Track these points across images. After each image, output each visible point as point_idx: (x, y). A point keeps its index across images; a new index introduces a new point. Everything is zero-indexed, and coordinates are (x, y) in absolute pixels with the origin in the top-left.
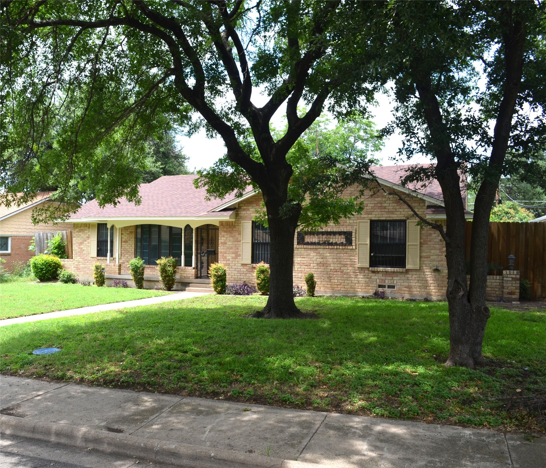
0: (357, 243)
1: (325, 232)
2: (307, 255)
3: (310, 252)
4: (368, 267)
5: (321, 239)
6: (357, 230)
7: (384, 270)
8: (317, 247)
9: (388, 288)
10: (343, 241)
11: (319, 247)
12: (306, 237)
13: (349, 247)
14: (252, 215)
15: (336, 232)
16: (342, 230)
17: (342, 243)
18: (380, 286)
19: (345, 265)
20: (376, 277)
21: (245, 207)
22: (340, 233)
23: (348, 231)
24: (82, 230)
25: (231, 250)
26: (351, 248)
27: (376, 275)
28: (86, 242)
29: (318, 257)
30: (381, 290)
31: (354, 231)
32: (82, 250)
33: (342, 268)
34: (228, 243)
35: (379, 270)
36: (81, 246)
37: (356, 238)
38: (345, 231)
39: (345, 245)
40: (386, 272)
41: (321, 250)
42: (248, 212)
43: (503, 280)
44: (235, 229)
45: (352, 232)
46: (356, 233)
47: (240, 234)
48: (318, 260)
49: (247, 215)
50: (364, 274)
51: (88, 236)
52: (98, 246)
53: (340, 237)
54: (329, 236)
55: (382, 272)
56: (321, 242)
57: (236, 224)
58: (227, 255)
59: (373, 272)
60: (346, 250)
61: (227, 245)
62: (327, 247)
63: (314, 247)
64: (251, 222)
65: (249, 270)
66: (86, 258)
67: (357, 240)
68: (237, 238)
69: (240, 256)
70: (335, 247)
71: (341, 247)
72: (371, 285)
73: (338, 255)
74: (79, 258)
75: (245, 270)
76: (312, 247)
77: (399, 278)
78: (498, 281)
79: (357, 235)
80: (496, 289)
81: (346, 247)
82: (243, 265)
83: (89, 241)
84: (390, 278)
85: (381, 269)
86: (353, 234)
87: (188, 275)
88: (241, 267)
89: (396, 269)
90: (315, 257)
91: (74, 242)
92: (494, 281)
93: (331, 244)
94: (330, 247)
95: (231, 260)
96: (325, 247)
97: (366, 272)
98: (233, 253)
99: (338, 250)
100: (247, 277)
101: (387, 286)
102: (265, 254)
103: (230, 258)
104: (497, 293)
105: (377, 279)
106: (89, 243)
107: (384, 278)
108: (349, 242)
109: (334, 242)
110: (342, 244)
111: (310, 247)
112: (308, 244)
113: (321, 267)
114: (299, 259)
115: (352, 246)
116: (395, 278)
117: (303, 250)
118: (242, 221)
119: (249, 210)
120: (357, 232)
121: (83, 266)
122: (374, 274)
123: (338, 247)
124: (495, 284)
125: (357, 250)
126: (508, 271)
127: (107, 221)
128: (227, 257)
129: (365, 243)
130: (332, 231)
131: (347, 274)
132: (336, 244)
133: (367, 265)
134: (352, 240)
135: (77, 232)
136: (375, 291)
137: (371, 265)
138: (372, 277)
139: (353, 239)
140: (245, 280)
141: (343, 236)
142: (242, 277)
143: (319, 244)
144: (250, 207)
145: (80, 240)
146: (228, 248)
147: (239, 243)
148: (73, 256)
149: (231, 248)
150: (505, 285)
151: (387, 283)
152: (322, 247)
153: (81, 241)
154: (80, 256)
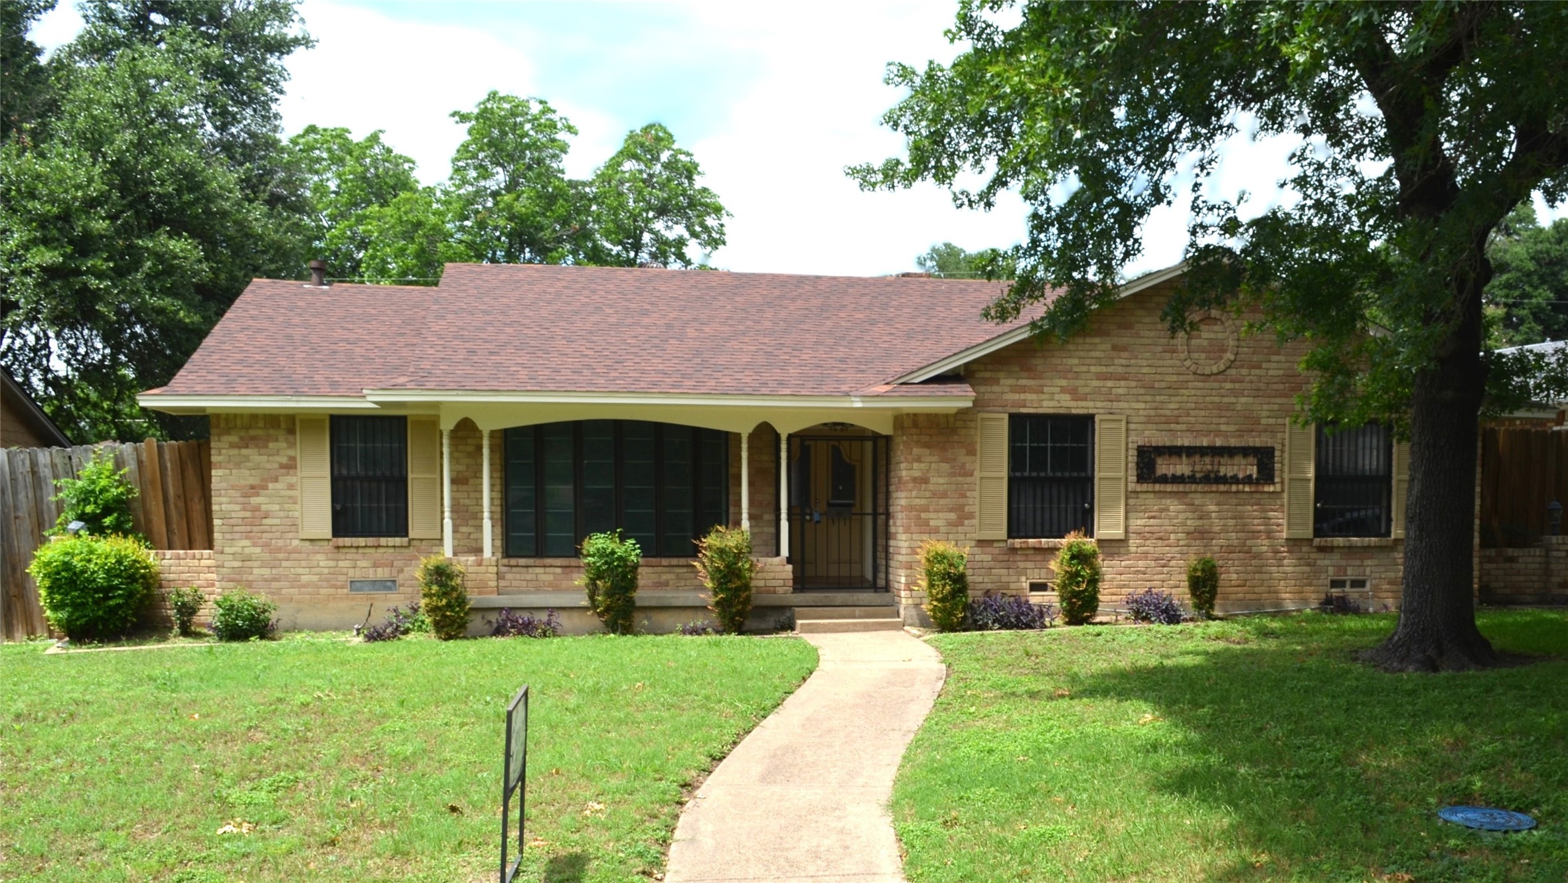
0: (1286, 476)
1: (1208, 448)
2: (1161, 511)
3: (1168, 501)
4: (1311, 536)
5: (1197, 468)
6: (1287, 443)
7: (1347, 544)
8: (1187, 488)
9: (1352, 586)
10: (1253, 471)
11: (1193, 487)
12: (1159, 461)
13: (1267, 489)
14: (1006, 397)
15: (1235, 448)
16: (1251, 444)
17: (1250, 476)
18: (1334, 584)
19: (1255, 534)
20: (1327, 562)
21: (988, 375)
22: (1246, 451)
23: (1264, 445)
24: (254, 438)
25: (942, 502)
26: (1272, 489)
27: (1327, 555)
28: (278, 486)
29: (1189, 515)
30: (1335, 591)
31: (1278, 447)
32: (258, 516)
33: (1249, 543)
34: (933, 480)
35: (1335, 544)
36: (255, 500)
37: (1283, 465)
38: (1258, 445)
39: (1258, 482)
40: (1350, 547)
41: (1198, 495)
42: (996, 389)
43: (1547, 556)
44: (956, 438)
45: (1273, 449)
46: (1282, 451)
47: (971, 452)
48: (1189, 522)
49: (993, 396)
50: (1299, 555)
51: (284, 460)
52: (335, 499)
53: (1243, 461)
54: (1216, 460)
55: (1344, 547)
56: (1198, 475)
57: (959, 424)
58: (932, 515)
59: (1321, 549)
60: (1258, 496)
61: (931, 487)
62: (1214, 488)
63: (1181, 488)
64: (1006, 416)
65: (1001, 557)
66: (280, 543)
67: (1286, 469)
68: (964, 465)
69: (971, 516)
70: (1234, 488)
71: (1247, 489)
72: (1315, 582)
73: (1240, 508)
74: (246, 543)
75: (989, 558)
76: (1175, 488)
77: (1374, 562)
78: (1538, 560)
79: (1286, 455)
80: (1535, 578)
81: (1260, 488)
82: (981, 543)
83: (292, 479)
84: (1358, 562)
85: (1340, 541)
86: (1277, 453)
87: (774, 583)
88: (977, 550)
89: (1366, 540)
90: (1181, 516)
91: (216, 483)
92: (1530, 560)
93: (1224, 480)
94: (1222, 488)
95: (943, 529)
96: (1207, 488)
97: (1305, 549)
98: (951, 510)
99: (1240, 496)
100: (995, 578)
101: (1348, 584)
102: (1043, 509)
103: (940, 523)
104: (1536, 585)
105: (1329, 565)
106: (291, 487)
107: (1343, 563)
108: (1266, 474)
109: (1229, 474)
110: (1248, 480)
111: (1169, 488)
112: (1164, 480)
113: (1198, 542)
114: (1140, 522)
115: (1274, 483)
116: (1369, 562)
117: (1152, 496)
118: (980, 415)
119: (996, 381)
120: (1287, 449)
121: (266, 572)
122: (1321, 555)
123: (1241, 487)
124: (1533, 566)
125: (1285, 495)
126: (1560, 537)
127: (436, 405)
128: (932, 523)
129: (1301, 476)
130: (1225, 444)
131: (1258, 556)
132: (1235, 480)
133: (1309, 532)
134: (1273, 469)
135: (232, 446)
136: (1323, 596)
137: (1318, 533)
138: (1319, 562)
139: (1277, 466)
140: (989, 586)
141: (1251, 459)
142: (980, 579)
143: (1192, 479)
144: (1001, 374)
145: (247, 477)
146: (935, 495)
147: (969, 479)
148: (217, 536)
149: (944, 495)
150: (1553, 566)
151: (1351, 573)
152: (1200, 487)
153: (253, 481)
154: (248, 535)
